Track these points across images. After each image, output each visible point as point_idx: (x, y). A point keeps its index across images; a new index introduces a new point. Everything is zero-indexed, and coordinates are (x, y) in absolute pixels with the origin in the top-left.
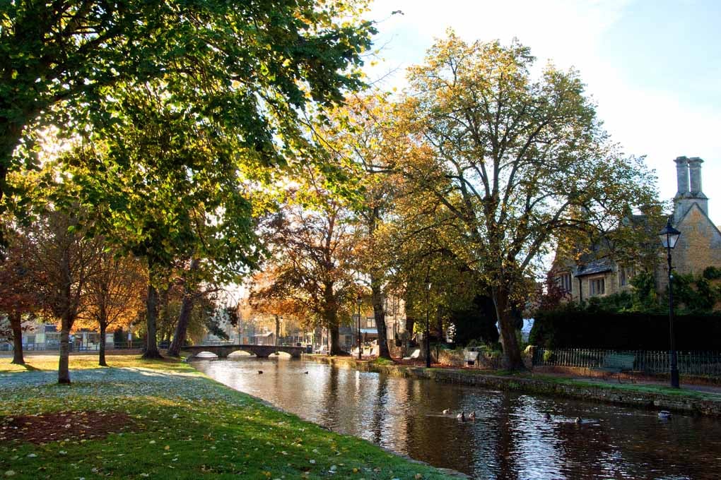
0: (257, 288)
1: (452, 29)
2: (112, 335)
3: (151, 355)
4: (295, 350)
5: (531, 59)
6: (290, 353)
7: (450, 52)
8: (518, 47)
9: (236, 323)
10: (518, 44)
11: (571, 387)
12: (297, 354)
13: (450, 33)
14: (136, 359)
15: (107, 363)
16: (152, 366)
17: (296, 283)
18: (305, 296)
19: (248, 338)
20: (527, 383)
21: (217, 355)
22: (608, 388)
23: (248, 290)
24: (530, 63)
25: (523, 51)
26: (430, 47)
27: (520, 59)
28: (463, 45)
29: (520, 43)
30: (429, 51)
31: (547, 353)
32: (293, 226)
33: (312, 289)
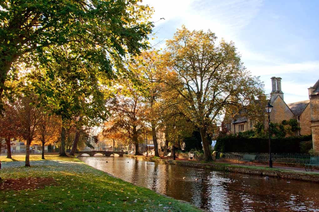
0: (106, 128)
1: (184, 25)
2: (47, 147)
3: (63, 155)
4: (121, 153)
5: (215, 38)
6: (119, 154)
7: (183, 35)
8: (210, 33)
9: (97, 142)
10: (210, 32)
11: (230, 167)
12: (121, 155)
13: (183, 27)
14: (57, 156)
15: (45, 158)
16: (63, 159)
17: (122, 126)
18: (125, 131)
19: (102, 148)
20: (213, 166)
21: (89, 155)
22: (245, 168)
23: (102, 129)
25: (212, 35)
27: (211, 38)
28: (189, 32)
29: (211, 31)
30: (175, 34)
31: (221, 154)
32: (120, 103)
33: (128, 128)
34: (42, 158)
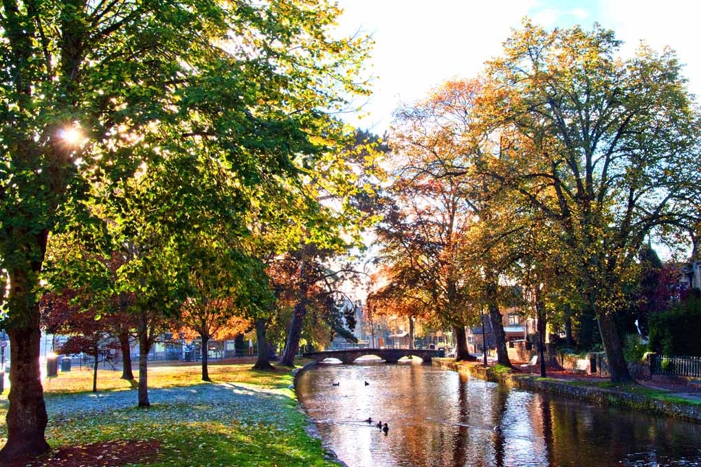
0: (375, 289)
1: (528, 18)
2: (233, 341)
3: (263, 366)
4: (426, 353)
5: (617, 43)
6: (421, 357)
7: (529, 42)
8: (600, 32)
9: (354, 327)
10: (600, 30)
11: (663, 403)
12: (428, 358)
13: (526, 23)
14: (247, 371)
17: (412, 283)
18: (424, 296)
19: (384, 339)
20: (624, 397)
21: (341, 360)
22: (695, 405)
23: (365, 291)
24: (616, 48)
25: (608, 36)
26: (505, 41)
27: (603, 46)
28: (543, 33)
29: (601, 28)
30: (505, 44)
31: (665, 360)
32: (410, 220)
33: (432, 287)
34: (204, 379)
